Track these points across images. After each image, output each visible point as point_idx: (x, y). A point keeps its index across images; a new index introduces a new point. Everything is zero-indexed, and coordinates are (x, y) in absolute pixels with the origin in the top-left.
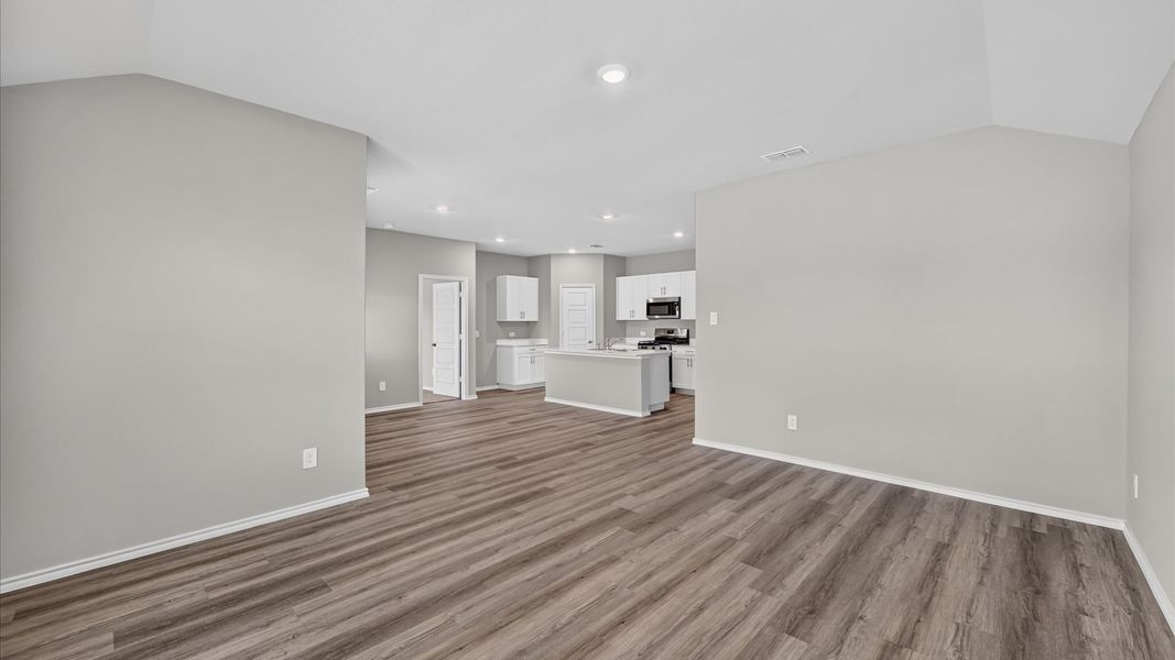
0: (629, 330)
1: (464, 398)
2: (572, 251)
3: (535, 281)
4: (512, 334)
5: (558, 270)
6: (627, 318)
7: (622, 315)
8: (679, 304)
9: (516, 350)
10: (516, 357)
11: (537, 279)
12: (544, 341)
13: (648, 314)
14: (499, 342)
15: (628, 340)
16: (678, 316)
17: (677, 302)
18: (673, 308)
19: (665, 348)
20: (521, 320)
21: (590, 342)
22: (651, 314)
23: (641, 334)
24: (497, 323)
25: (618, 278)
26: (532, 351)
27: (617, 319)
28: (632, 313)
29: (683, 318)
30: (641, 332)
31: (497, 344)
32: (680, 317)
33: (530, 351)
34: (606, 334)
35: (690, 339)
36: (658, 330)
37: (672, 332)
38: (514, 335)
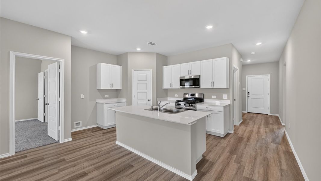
0: (169, 93)
1: (60, 142)
2: (138, 49)
3: (120, 67)
4: (107, 96)
5: (132, 60)
6: (169, 87)
7: (166, 86)
8: (199, 79)
9: (105, 106)
10: (105, 110)
11: (121, 66)
12: (124, 100)
13: (181, 85)
14: (98, 101)
15: (169, 99)
16: (199, 86)
17: (198, 78)
18: (196, 82)
19: (192, 105)
20: (111, 88)
21: (149, 100)
22: (182, 85)
23: (176, 96)
24: (97, 90)
25: (163, 67)
26: (116, 106)
27: (163, 88)
28: (171, 85)
29: (201, 88)
30: (176, 95)
31: (97, 102)
32: (200, 87)
33: (115, 106)
34: (157, 97)
35: (204, 99)
36: (185, 94)
37: (194, 95)
38: (108, 97)
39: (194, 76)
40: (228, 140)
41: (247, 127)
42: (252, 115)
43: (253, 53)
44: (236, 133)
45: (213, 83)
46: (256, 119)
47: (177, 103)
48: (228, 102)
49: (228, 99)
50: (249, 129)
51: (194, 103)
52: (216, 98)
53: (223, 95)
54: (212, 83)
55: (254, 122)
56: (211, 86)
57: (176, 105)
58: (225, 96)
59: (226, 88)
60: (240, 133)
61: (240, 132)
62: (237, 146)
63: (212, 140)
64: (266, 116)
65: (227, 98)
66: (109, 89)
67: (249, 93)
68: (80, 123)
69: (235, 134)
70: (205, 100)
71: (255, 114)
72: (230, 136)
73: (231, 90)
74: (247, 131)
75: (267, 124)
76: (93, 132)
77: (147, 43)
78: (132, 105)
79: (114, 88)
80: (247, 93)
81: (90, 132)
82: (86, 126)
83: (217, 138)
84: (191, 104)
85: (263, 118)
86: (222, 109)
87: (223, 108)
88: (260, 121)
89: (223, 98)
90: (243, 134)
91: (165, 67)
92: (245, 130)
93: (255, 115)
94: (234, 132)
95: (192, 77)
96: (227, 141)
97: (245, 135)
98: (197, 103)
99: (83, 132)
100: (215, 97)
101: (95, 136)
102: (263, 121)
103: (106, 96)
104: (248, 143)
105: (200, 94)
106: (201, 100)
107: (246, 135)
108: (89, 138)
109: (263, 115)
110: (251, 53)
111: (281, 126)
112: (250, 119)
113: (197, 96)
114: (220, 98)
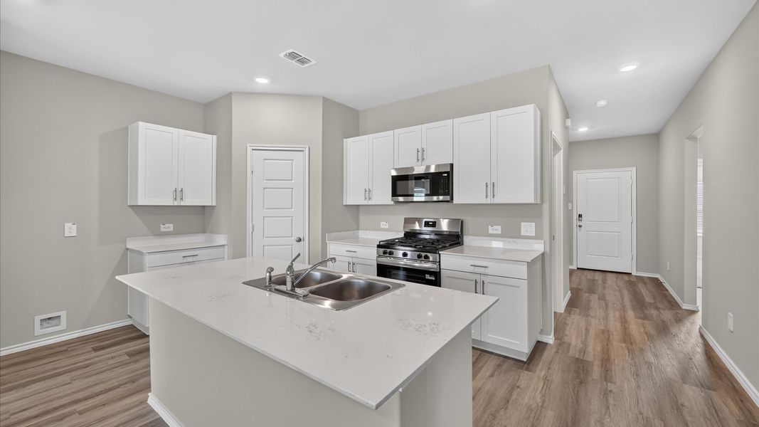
0: (363, 219)
2: (262, 81)
3: (210, 139)
4: (169, 227)
5: (240, 113)
6: (361, 201)
7: (353, 196)
8: (450, 174)
9: (148, 260)
11: (215, 137)
12: (221, 239)
13: (395, 194)
14: (133, 244)
15: (362, 234)
16: (448, 198)
17: (447, 172)
18: (441, 183)
19: (426, 257)
20: (176, 204)
21: (300, 240)
22: (398, 193)
23: (382, 227)
24: (130, 209)
25: (345, 140)
26: (190, 259)
27: (344, 203)
28: (367, 193)
29: (455, 202)
30: (382, 223)
31: (128, 247)
32: (452, 199)
33: (185, 260)
34: (325, 231)
35: (465, 237)
36: (408, 221)
37: (434, 224)
38: (171, 229)
39: (437, 166)
40: (543, 373)
41: (587, 316)
42: (590, 275)
43: (602, 103)
44: (564, 343)
45: (491, 188)
46: (604, 288)
47: (382, 250)
48: (539, 247)
49: (538, 236)
50: (596, 324)
51: (435, 251)
52: (500, 232)
53: (523, 224)
54: (489, 188)
55: (602, 298)
56: (487, 196)
57: (379, 256)
58: (528, 228)
59: (533, 201)
60: (573, 343)
61: (573, 339)
62: (577, 402)
63: (492, 375)
64: (626, 278)
65: (533, 234)
66: (172, 204)
67: (580, 216)
68: (59, 317)
69: (560, 345)
70: (467, 239)
71: (597, 273)
72: (547, 355)
73: (546, 207)
74: (592, 332)
75: (639, 303)
76: (95, 350)
77: (282, 55)
78: (246, 257)
79: (188, 201)
80: (575, 217)
81: (89, 347)
82: (86, 325)
83: (507, 365)
84: (423, 254)
85: (621, 283)
86: (523, 271)
87: (525, 268)
88: (617, 294)
89: (523, 234)
90: (585, 343)
91: (350, 140)
92: (587, 330)
93: (598, 276)
94: (556, 338)
95: (433, 170)
96: (539, 378)
97: (590, 349)
98: (444, 248)
99: (65, 348)
100: (497, 229)
101: (95, 367)
102: (626, 293)
103: (163, 228)
104: (611, 387)
105: (453, 222)
106: (454, 240)
107: (593, 352)
108: (66, 378)
109: (620, 276)
110: (596, 104)
111: (679, 311)
112: (591, 290)
113: (444, 226)
114: (512, 233)
